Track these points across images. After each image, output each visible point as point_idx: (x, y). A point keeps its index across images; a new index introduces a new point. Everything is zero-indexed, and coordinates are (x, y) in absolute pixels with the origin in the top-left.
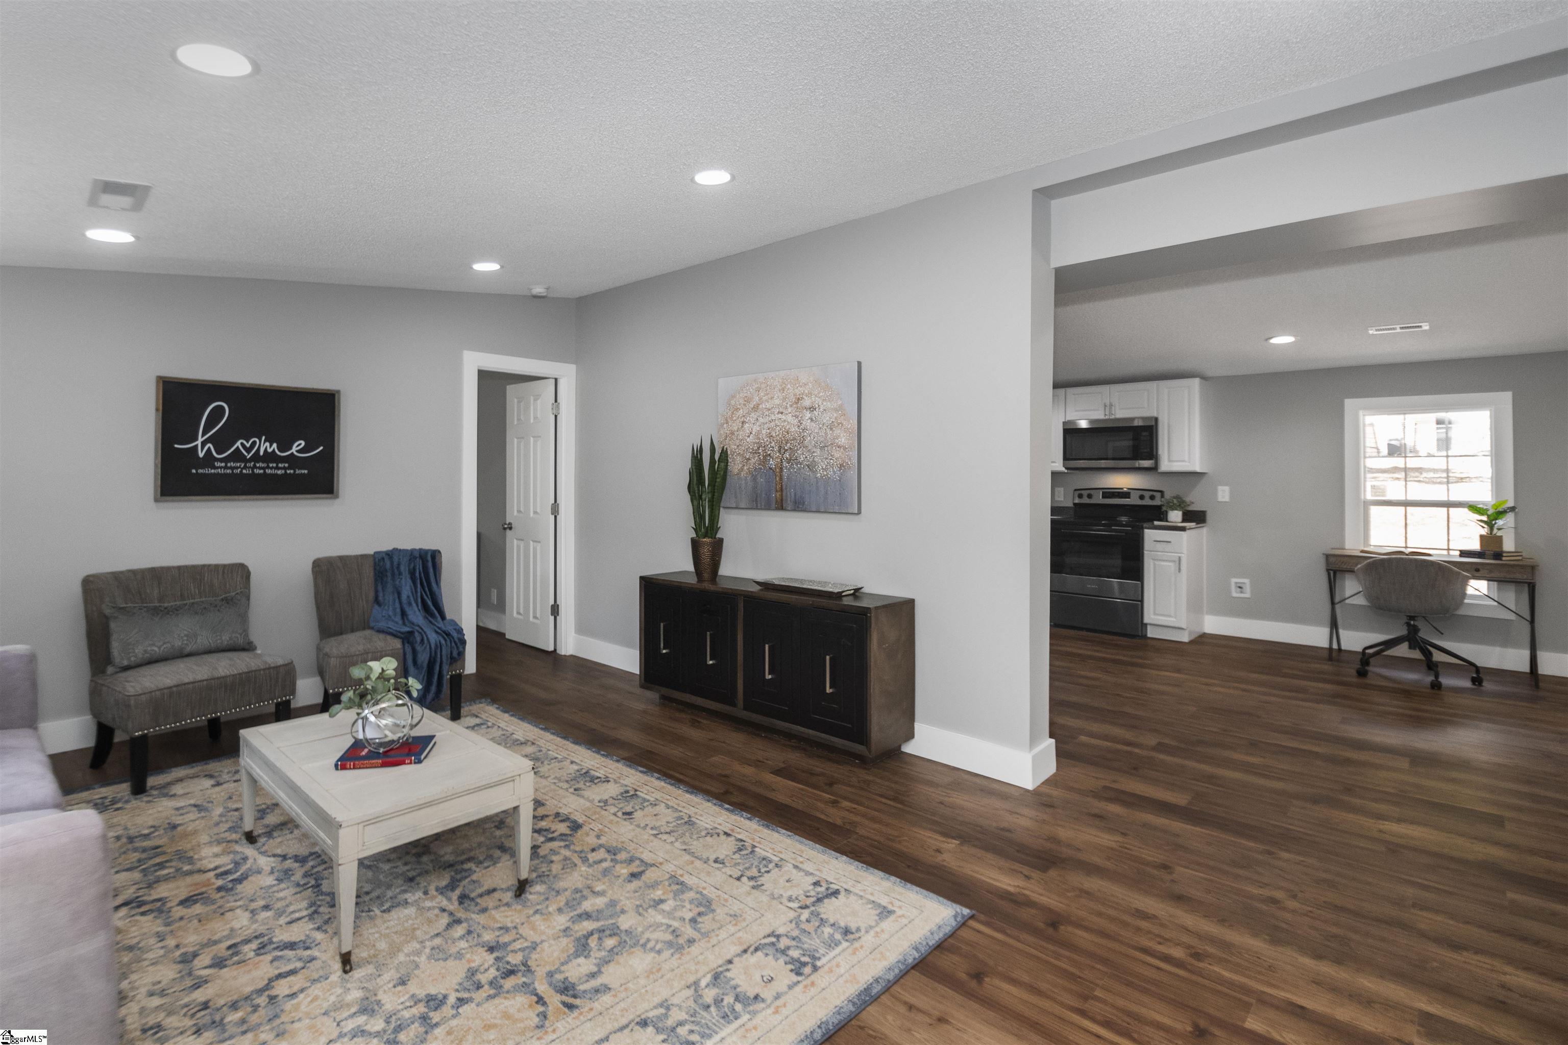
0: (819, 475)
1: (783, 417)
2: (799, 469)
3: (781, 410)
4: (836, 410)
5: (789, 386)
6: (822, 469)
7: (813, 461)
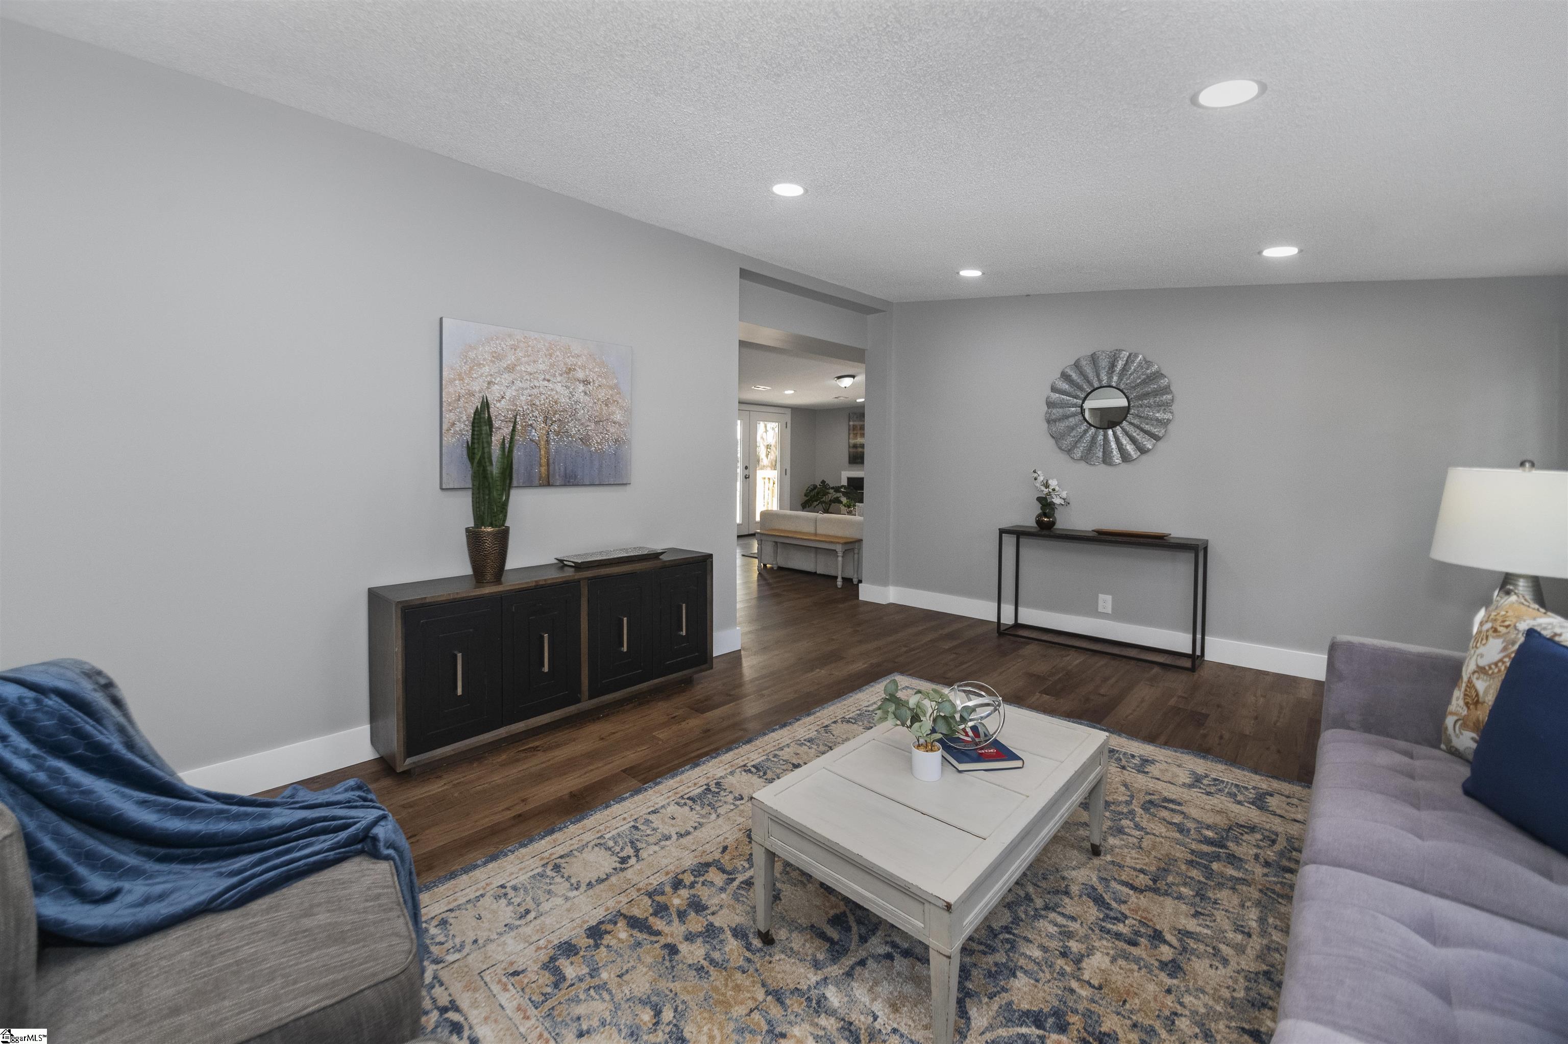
0: (593, 448)
1: (551, 385)
2: (571, 442)
3: (547, 377)
4: (612, 388)
5: (558, 353)
6: (597, 443)
7: (587, 434)
